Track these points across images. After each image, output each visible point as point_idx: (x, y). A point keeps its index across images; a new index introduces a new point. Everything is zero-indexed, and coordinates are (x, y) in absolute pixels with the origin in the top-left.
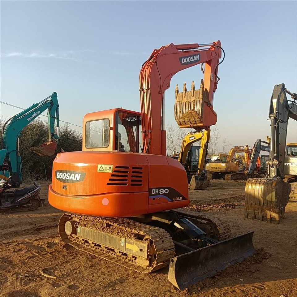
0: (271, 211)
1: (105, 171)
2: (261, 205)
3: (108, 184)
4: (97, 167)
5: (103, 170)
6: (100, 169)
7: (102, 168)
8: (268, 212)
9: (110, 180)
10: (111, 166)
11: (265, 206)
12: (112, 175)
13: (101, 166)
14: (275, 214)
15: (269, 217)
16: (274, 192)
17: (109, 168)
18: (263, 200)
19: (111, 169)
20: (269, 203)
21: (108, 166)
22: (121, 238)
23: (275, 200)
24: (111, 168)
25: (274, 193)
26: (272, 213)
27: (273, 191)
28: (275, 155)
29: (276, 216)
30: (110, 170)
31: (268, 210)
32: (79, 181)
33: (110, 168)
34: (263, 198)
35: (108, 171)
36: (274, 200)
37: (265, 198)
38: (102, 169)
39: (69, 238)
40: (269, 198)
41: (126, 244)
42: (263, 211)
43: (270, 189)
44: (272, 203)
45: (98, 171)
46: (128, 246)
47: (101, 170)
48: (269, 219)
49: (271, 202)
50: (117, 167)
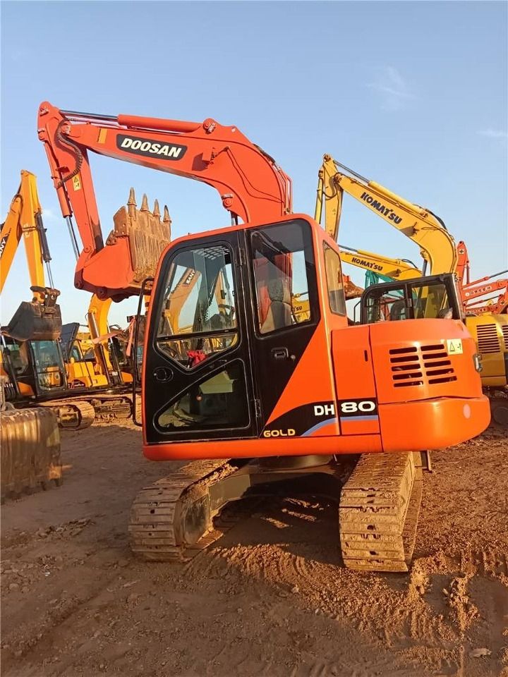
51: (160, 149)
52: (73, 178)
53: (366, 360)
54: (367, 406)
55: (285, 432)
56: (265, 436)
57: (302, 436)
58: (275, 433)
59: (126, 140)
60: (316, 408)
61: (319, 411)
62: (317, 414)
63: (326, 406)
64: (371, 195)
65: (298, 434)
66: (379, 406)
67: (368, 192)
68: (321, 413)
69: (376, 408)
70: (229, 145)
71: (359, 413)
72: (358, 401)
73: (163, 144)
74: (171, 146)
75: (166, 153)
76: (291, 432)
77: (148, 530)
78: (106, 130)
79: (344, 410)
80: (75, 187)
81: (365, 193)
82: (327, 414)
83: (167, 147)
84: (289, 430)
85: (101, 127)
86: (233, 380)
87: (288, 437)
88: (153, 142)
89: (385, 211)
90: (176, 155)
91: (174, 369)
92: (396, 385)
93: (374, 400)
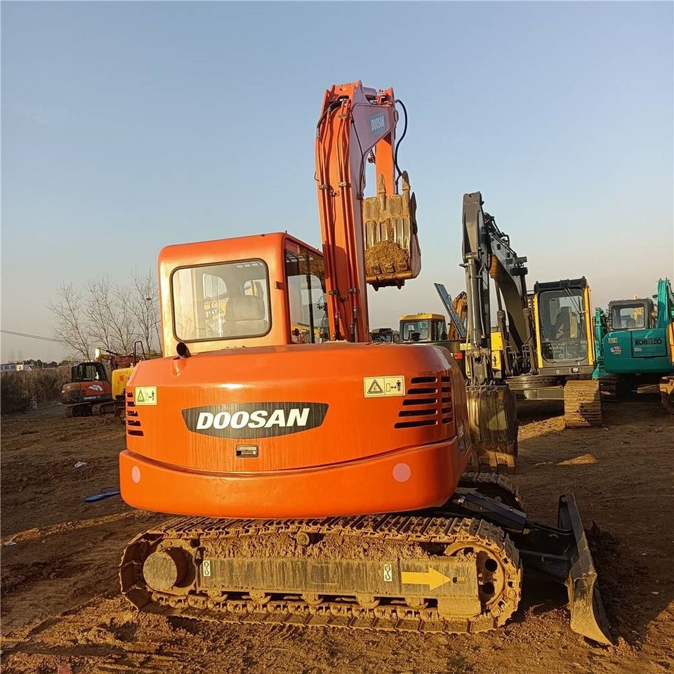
0: (498, 451)
1: (387, 393)
2: (477, 442)
3: (398, 426)
4: (362, 384)
5: (381, 391)
6: (373, 390)
7: (377, 385)
8: (491, 454)
9: (402, 414)
10: (401, 379)
11: (484, 444)
12: (406, 402)
13: (375, 382)
14: (505, 455)
15: (493, 464)
16: (503, 412)
17: (396, 385)
18: (480, 431)
19: (401, 387)
20: (492, 434)
21: (391, 381)
22: (381, 563)
23: (506, 427)
24: (402, 384)
25: (502, 415)
26: (501, 454)
27: (500, 411)
28: (483, 337)
29: (508, 459)
30: (399, 390)
31: (490, 450)
32: (303, 428)
33: (399, 384)
34: (479, 426)
35: (395, 392)
36: (503, 429)
37: (485, 426)
38: (377, 387)
39: (155, 599)
40: (491, 426)
41: (403, 573)
42: (480, 453)
43: (493, 406)
44: (499, 436)
45: (367, 395)
46: (407, 578)
47: (372, 392)
48: (494, 467)
49: (497, 432)
50: (415, 380)
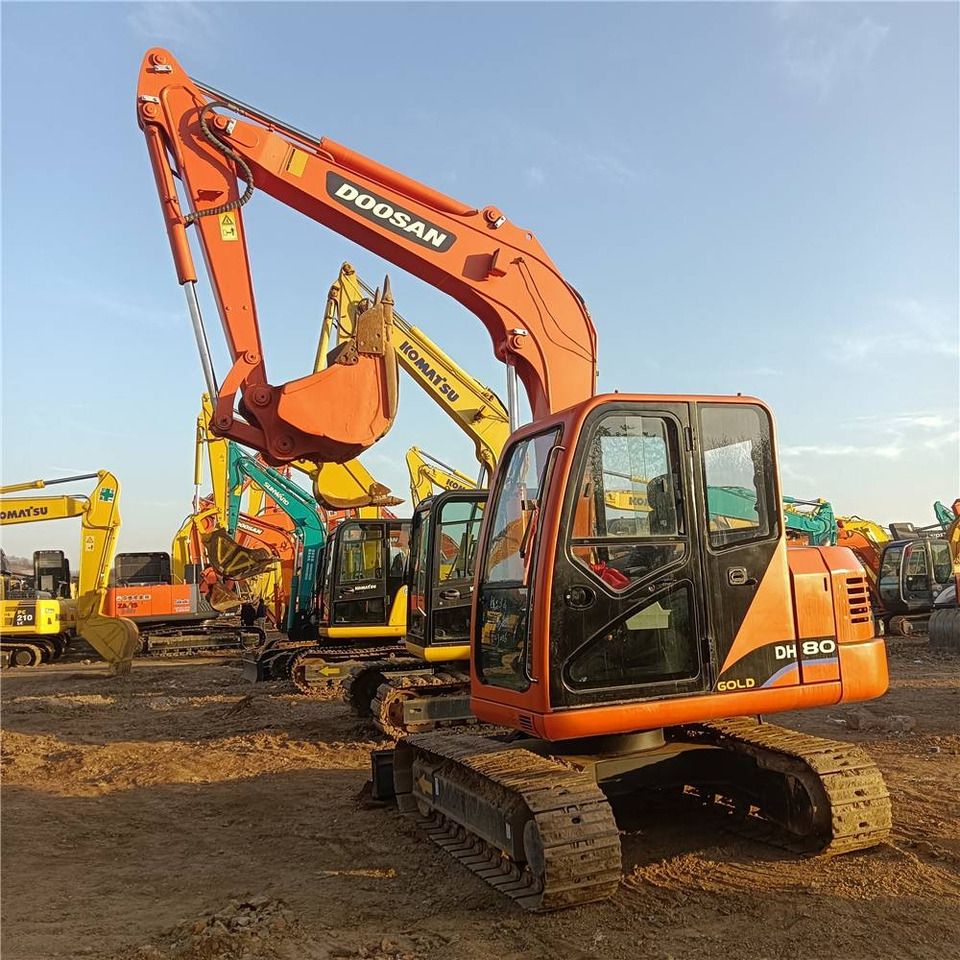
51: (408, 224)
52: (222, 217)
53: (826, 589)
54: (827, 646)
55: (743, 682)
56: (719, 689)
57: (763, 687)
58: (731, 685)
59: (346, 187)
60: (777, 648)
61: (781, 652)
62: (778, 657)
63: (788, 647)
64: (415, 348)
65: (757, 687)
66: (840, 647)
67: (411, 343)
68: (783, 657)
69: (837, 648)
70: (525, 257)
71: (820, 655)
72: (818, 640)
73: (415, 218)
74: (429, 226)
75: (419, 234)
76: (750, 683)
77: (581, 849)
78: (307, 155)
79: (806, 652)
80: (223, 233)
81: (406, 343)
82: (789, 656)
83: (422, 226)
84: (748, 680)
85: (297, 147)
86: (668, 612)
87: (747, 690)
88: (397, 208)
89: (435, 378)
90: (437, 242)
91: (597, 590)
92: (854, 621)
93: (834, 638)
